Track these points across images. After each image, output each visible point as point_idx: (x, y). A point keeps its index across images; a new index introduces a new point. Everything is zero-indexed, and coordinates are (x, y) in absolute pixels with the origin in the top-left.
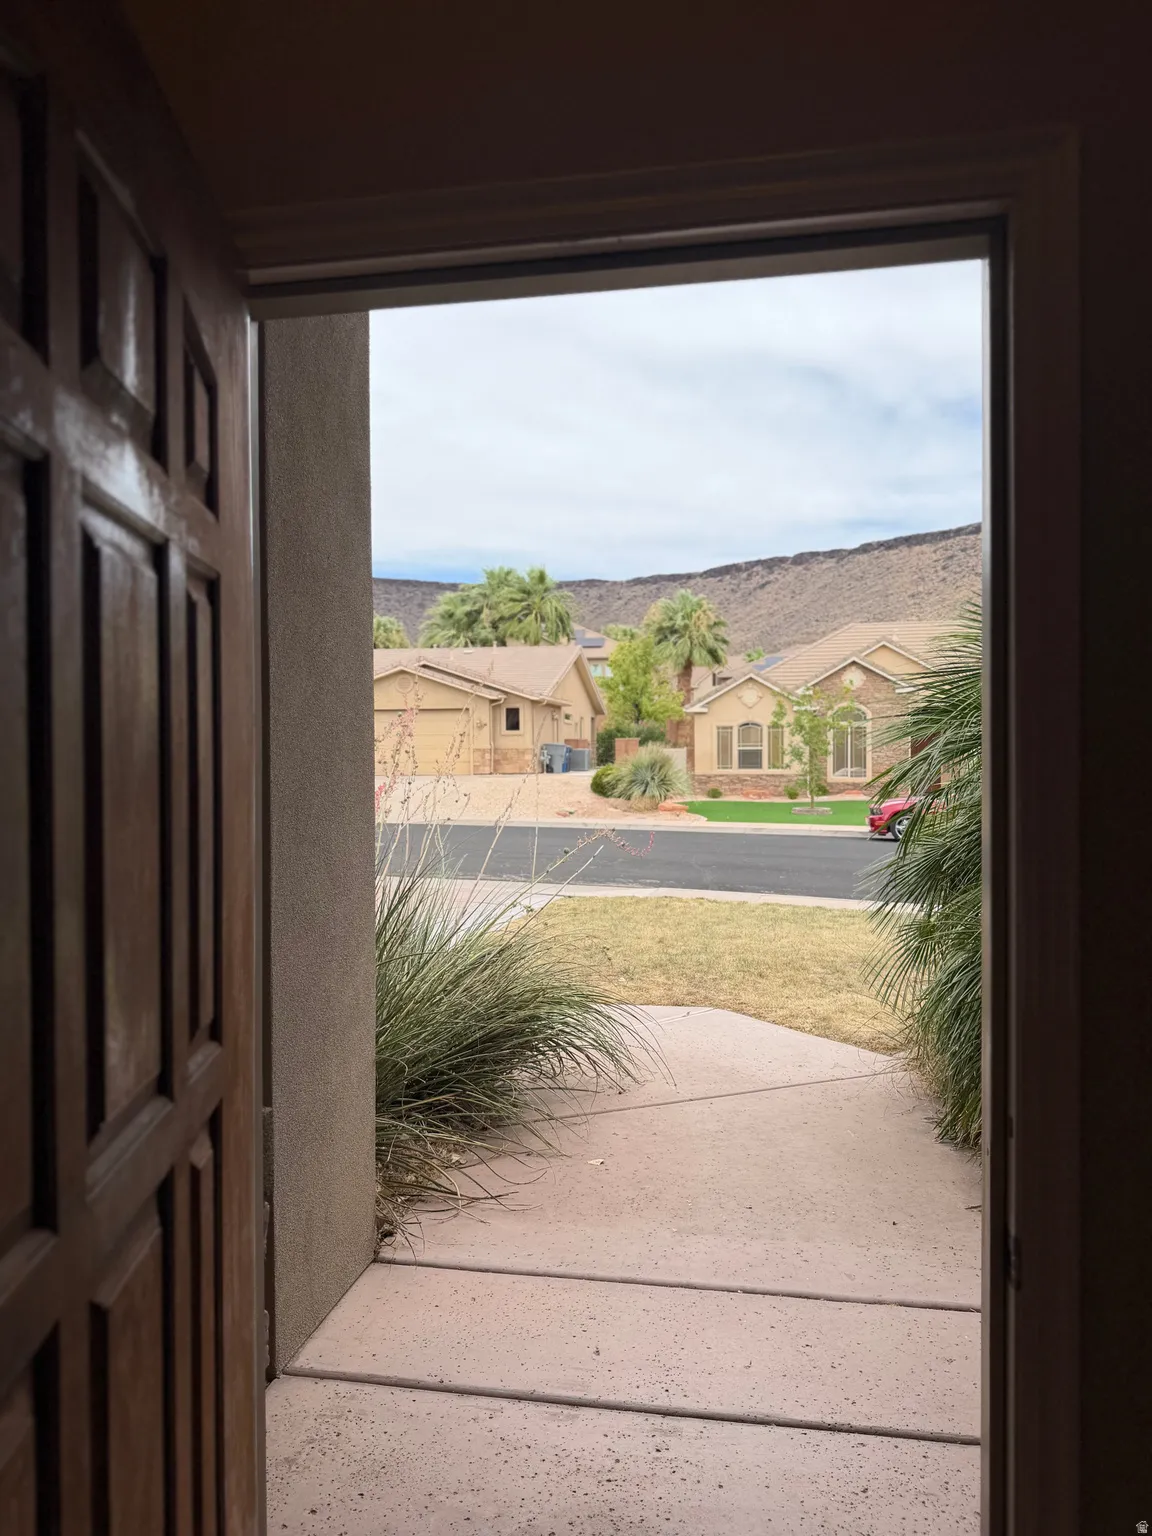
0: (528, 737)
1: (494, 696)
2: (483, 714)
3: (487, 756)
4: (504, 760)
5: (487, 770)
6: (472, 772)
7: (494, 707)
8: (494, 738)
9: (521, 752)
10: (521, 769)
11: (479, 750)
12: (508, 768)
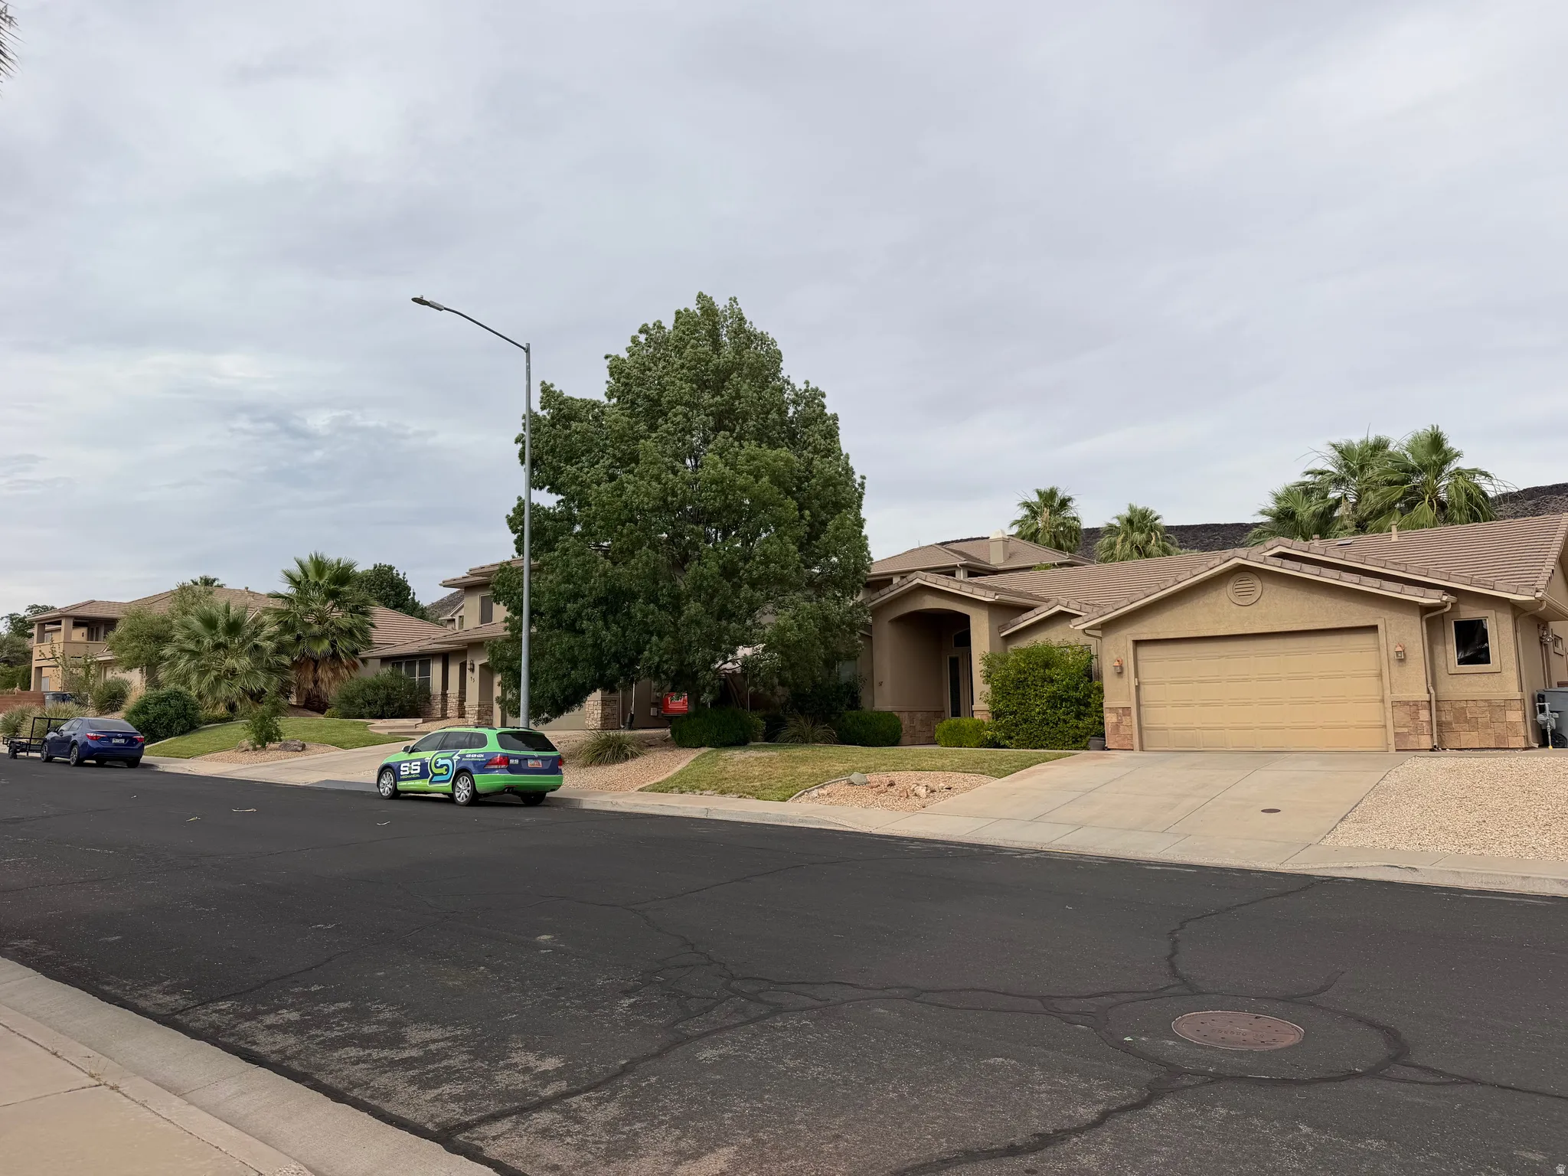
0: (1511, 674)
1: (1431, 598)
2: (1409, 632)
3: (1424, 715)
4: (1457, 720)
5: (1426, 742)
6: (1393, 747)
7: (1428, 621)
8: (1433, 680)
9: (1498, 707)
10: (1498, 737)
11: (1407, 703)
12: (1470, 738)
